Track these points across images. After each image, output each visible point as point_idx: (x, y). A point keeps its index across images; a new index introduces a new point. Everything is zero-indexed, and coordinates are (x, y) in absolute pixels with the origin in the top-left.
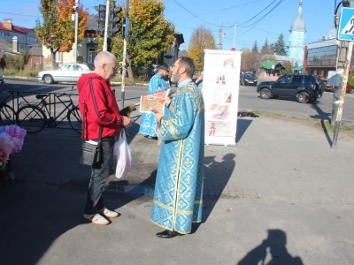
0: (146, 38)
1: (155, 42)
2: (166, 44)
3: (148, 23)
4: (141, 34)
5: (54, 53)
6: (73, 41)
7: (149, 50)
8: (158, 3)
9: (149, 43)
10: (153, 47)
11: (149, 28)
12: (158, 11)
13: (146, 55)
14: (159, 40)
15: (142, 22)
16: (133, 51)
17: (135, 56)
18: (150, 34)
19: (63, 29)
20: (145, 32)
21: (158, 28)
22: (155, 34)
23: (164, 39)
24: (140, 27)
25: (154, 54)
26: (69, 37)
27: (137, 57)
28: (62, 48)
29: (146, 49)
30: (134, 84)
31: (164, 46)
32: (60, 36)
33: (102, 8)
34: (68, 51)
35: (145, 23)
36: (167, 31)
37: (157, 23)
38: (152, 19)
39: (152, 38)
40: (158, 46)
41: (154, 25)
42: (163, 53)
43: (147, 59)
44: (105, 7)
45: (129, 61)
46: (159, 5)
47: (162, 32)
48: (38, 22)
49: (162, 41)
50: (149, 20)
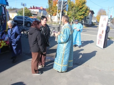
2: (86, 14)
4: (78, 10)
5: (51, 16)
6: (57, 12)
7: (81, 16)
9: (81, 13)
10: (82, 14)
12: (84, 3)
13: (79, 17)
15: (78, 6)
16: (75, 16)
17: (76, 18)
18: (81, 10)
19: (54, 9)
21: (84, 8)
22: (83, 10)
24: (78, 8)
25: (82, 17)
26: (56, 11)
27: (77, 18)
28: (54, 15)
29: (80, 15)
31: (86, 15)
32: (53, 11)
34: (55, 15)
35: (80, 7)
36: (87, 9)
37: (83, 7)
39: (82, 12)
40: (84, 14)
41: (82, 7)
42: (85, 17)
43: (80, 19)
44: (62, 1)
45: (74, 19)
46: (85, 1)
47: (85, 10)
48: (47, 7)
49: (85, 13)
50: (81, 6)
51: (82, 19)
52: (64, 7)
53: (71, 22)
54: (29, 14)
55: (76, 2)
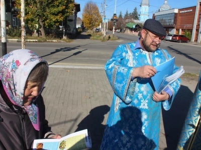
0: (53, 6)
1: (61, 8)
2: (69, 11)
4: (50, 3)
7: (57, 15)
9: (56, 10)
10: (59, 12)
14: (64, 7)
16: (44, 16)
17: (46, 19)
18: (56, 3)
20: (52, 1)
22: (60, 3)
23: (67, 7)
25: (60, 18)
27: (48, 21)
30: (45, 41)
31: (67, 12)
36: (69, 1)
39: (58, 6)
40: (63, 12)
42: (67, 17)
43: (55, 22)
45: (41, 24)
47: (66, 2)
49: (66, 8)
51: (60, 23)
53: (36, 30)
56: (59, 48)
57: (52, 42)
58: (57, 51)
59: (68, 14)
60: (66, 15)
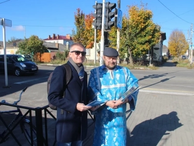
0: (141, 36)
1: (147, 38)
2: (155, 39)
3: (142, 26)
4: (138, 34)
6: (94, 40)
7: (144, 44)
8: (148, 11)
9: (143, 40)
10: (146, 42)
11: (143, 30)
12: (148, 17)
13: (141, 48)
14: (150, 37)
15: (138, 25)
16: (132, 45)
17: (134, 49)
18: (143, 33)
19: (88, 34)
20: (140, 32)
21: (149, 28)
22: (147, 33)
23: (153, 36)
24: (137, 29)
25: (147, 47)
26: (91, 39)
27: (136, 50)
28: (88, 46)
29: (141, 44)
30: (133, 68)
31: (153, 41)
32: (87, 39)
33: (99, 6)
34: (91, 48)
35: (140, 26)
36: (155, 31)
38: (144, 23)
39: (145, 36)
40: (149, 42)
41: (146, 27)
42: (153, 46)
43: (142, 51)
44: (102, 4)
45: (130, 53)
46: (149, 13)
47: (152, 31)
48: (73, 31)
49: (152, 38)
50: (142, 24)
51: (147, 51)
52: (109, 20)
53: (125, 59)
54: (40, 47)
55: (130, 17)
56: (147, 75)
57: (139, 69)
58: (146, 77)
59: (154, 43)
60: (152, 44)
